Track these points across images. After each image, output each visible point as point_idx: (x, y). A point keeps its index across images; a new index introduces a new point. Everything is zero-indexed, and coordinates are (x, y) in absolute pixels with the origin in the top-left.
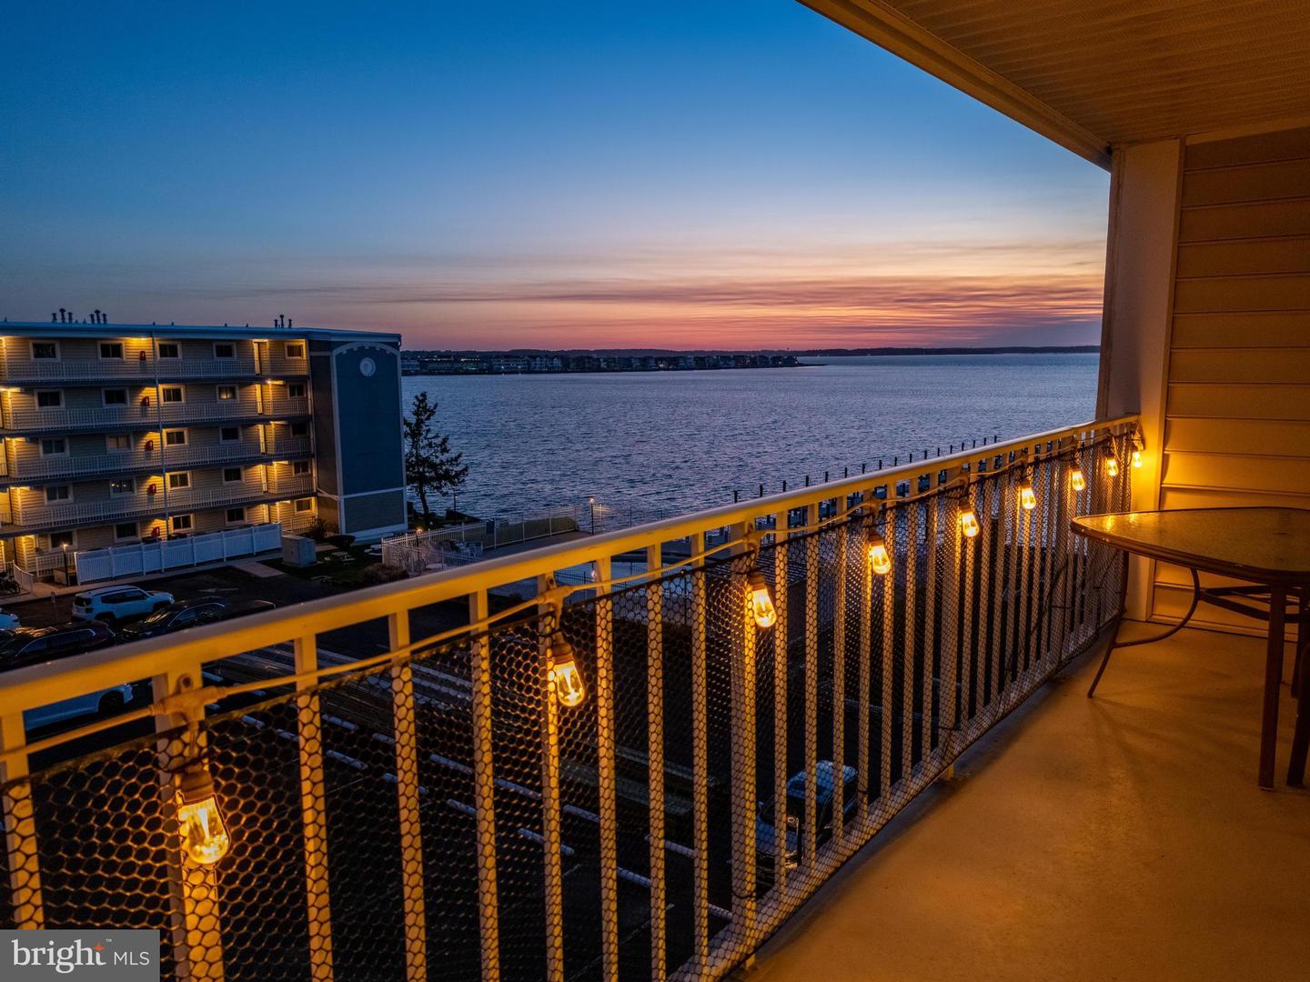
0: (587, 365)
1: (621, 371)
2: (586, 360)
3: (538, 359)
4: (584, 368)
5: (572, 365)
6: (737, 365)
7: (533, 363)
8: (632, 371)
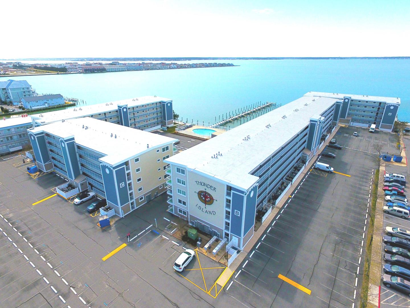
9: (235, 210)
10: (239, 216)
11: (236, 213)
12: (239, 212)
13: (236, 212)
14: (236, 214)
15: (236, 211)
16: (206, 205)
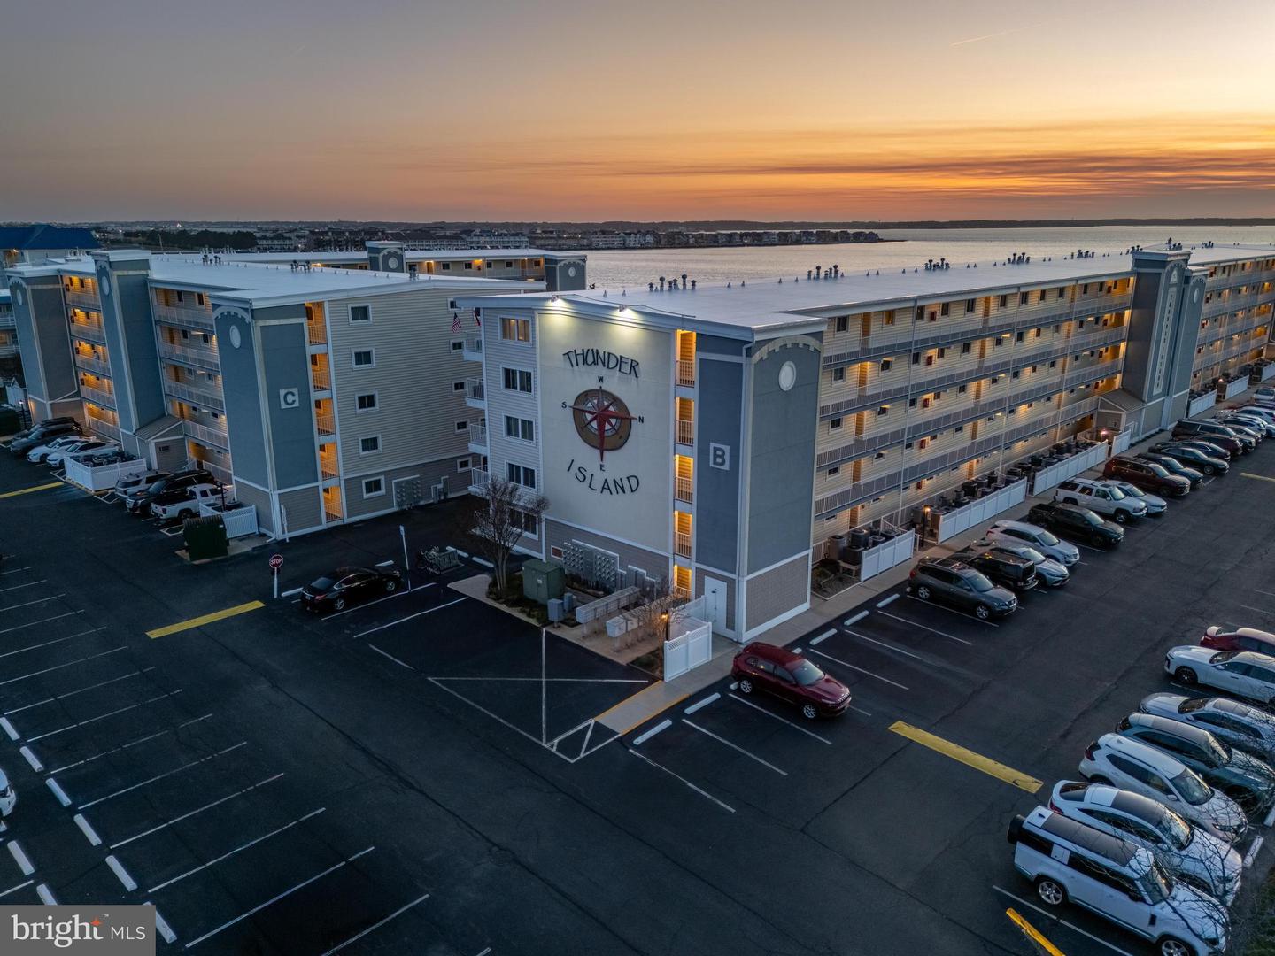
0: (677, 242)
1: (708, 247)
2: (676, 236)
3: (632, 235)
4: (674, 243)
5: (663, 242)
6: (818, 240)
7: (628, 240)
8: (718, 247)
9: (713, 445)
10: (726, 467)
11: (716, 456)
12: (727, 449)
13: (715, 452)
14: (715, 463)
15: (716, 449)
16: (606, 453)
